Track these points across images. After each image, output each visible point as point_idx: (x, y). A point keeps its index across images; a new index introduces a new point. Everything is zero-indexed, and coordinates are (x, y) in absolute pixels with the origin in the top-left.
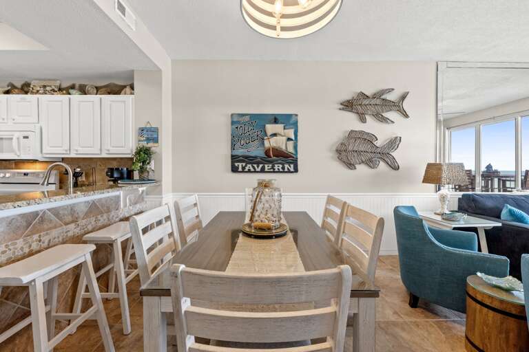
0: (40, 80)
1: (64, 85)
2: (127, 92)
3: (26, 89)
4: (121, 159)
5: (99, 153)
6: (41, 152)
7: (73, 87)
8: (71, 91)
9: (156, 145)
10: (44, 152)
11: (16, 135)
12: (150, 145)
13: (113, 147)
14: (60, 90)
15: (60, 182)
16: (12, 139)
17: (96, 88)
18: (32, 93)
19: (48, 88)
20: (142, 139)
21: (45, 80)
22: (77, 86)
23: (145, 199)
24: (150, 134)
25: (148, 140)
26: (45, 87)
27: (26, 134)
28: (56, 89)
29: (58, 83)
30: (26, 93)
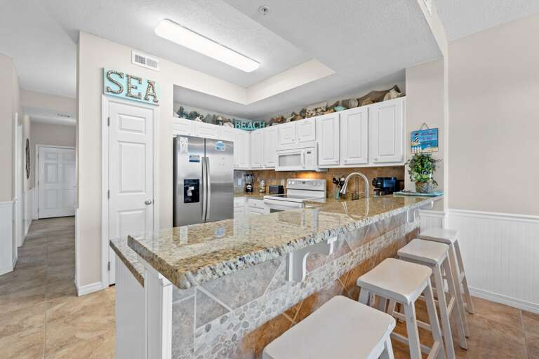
0: (312, 105)
1: (331, 104)
2: (392, 96)
3: (303, 114)
4: (382, 168)
5: (366, 162)
6: (318, 164)
7: (337, 105)
8: (336, 108)
9: (435, 149)
10: (320, 164)
11: (303, 151)
12: (427, 150)
13: (381, 155)
14: (328, 109)
15: (327, 190)
16: (300, 154)
17: (358, 100)
18: (308, 117)
19: (319, 110)
20: (416, 144)
21: (315, 104)
22: (341, 102)
23: (420, 214)
24: (427, 137)
25: (424, 145)
26: (316, 109)
27: (309, 150)
28: (324, 110)
29: (325, 104)
30: (304, 118)
